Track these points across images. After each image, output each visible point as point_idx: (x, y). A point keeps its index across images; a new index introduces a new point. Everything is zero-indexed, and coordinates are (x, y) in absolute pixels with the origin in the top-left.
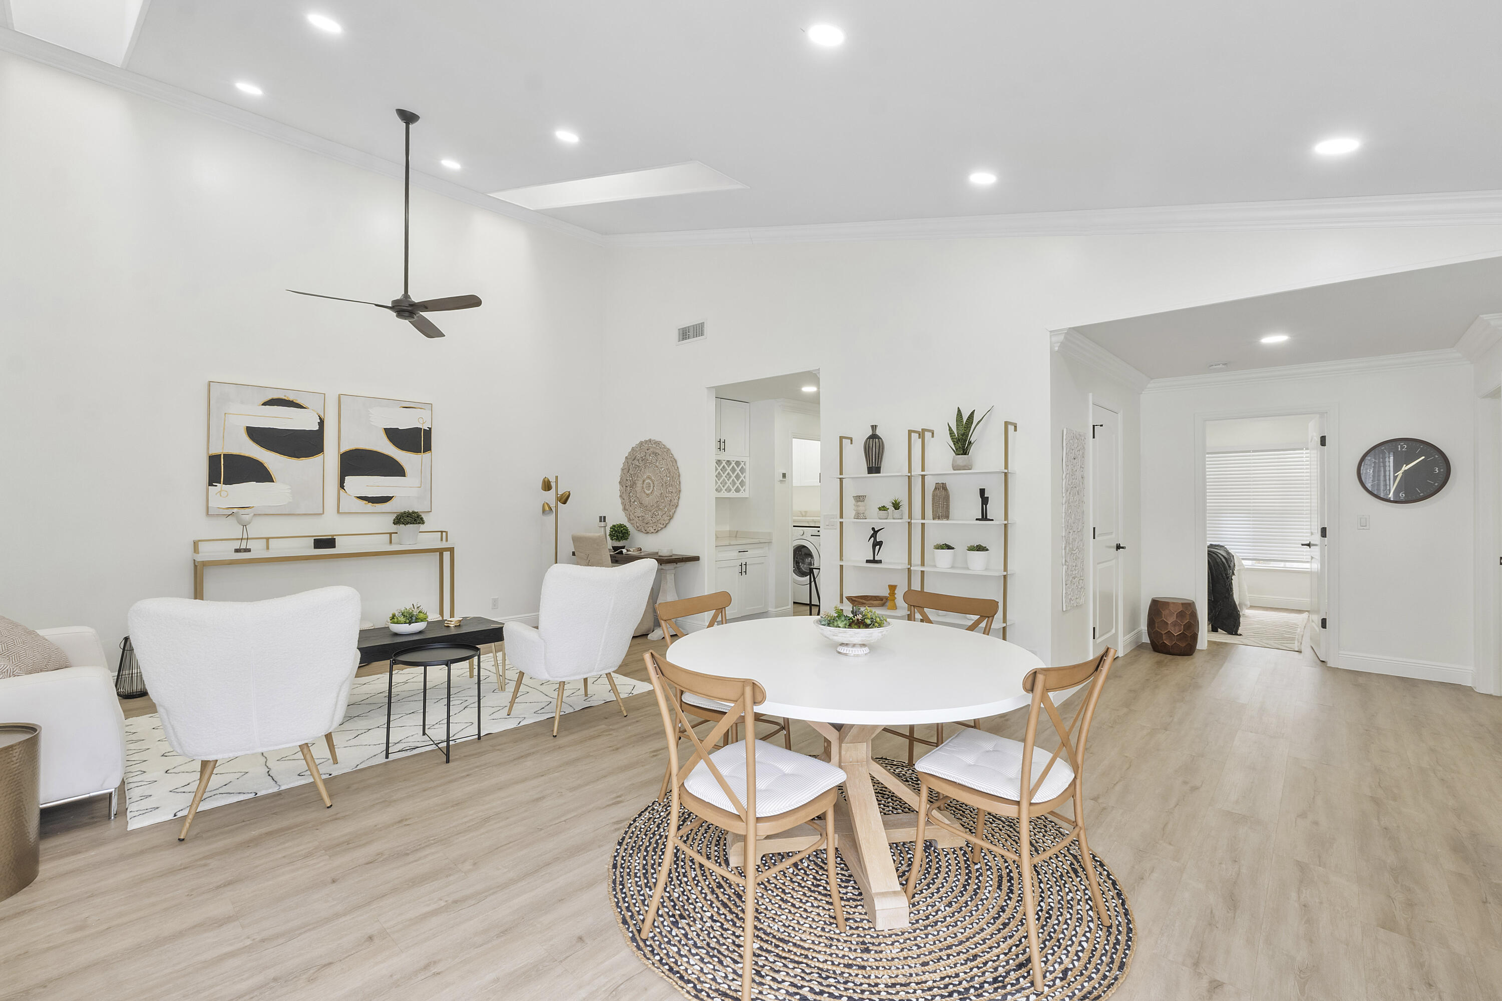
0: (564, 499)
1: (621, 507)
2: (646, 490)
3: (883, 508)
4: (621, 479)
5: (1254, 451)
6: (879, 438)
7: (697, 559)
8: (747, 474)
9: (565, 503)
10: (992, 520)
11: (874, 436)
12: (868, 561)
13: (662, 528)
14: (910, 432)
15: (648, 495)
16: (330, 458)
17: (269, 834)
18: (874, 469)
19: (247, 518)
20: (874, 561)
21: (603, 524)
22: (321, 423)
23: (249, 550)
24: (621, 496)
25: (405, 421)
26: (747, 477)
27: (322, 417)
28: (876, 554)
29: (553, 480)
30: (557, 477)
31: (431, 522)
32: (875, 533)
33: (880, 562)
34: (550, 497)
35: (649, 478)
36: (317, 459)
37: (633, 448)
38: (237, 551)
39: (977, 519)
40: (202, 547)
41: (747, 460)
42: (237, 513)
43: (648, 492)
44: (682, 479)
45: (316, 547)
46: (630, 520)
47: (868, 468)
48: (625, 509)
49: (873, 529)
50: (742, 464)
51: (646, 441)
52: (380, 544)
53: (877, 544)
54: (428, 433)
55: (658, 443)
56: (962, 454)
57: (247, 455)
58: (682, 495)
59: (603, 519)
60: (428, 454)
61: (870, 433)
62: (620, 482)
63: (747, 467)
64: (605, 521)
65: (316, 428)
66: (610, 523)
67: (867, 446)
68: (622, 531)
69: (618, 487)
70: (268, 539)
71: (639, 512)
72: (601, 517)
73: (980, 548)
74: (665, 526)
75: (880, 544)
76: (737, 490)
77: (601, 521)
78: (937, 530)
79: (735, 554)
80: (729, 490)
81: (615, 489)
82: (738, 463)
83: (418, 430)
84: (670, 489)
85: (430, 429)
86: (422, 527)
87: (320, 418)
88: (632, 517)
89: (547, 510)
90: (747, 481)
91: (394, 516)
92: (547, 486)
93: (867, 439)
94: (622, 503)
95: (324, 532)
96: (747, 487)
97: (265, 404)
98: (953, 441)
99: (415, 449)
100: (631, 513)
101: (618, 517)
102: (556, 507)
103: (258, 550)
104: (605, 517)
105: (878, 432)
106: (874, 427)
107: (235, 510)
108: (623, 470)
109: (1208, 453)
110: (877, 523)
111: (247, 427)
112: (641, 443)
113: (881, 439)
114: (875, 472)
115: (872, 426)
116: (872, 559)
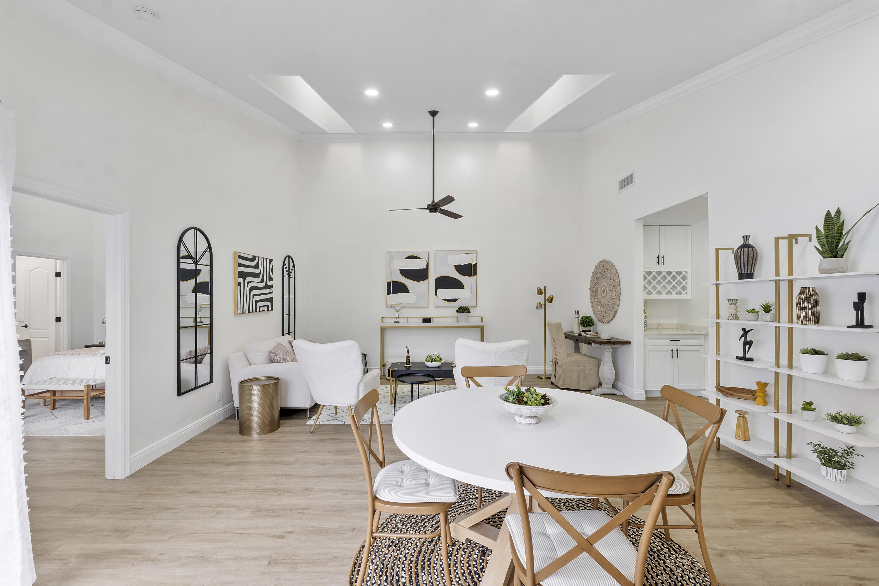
0: (550, 300)
1: (590, 305)
2: (602, 294)
3: (753, 311)
4: (590, 287)
6: (752, 247)
7: (629, 343)
8: (689, 280)
9: (550, 302)
11: (747, 246)
13: (611, 320)
14: (777, 239)
15: (603, 297)
16: (431, 281)
17: (331, 439)
18: (746, 275)
19: (398, 308)
20: (744, 359)
21: (577, 316)
22: (427, 265)
23: (399, 322)
24: (590, 298)
25: (464, 261)
26: (689, 283)
27: (428, 262)
28: (746, 352)
29: (543, 288)
30: (545, 287)
31: (473, 312)
32: (745, 332)
33: (751, 359)
34: (542, 299)
35: (604, 286)
36: (426, 281)
37: (596, 267)
38: (395, 322)
39: (852, 326)
40: (385, 320)
41: (689, 270)
42: (394, 306)
43: (604, 295)
44: (622, 286)
45: (423, 322)
46: (595, 314)
47: (738, 274)
48: (592, 307)
49: (744, 329)
50: (684, 273)
51: (602, 261)
52: (452, 322)
53: (748, 344)
54: (475, 266)
55: (608, 262)
56: (831, 257)
57: (400, 281)
59: (577, 313)
60: (475, 277)
61: (741, 242)
62: (590, 289)
63: (689, 276)
65: (425, 267)
66: (582, 314)
67: (738, 254)
68: (587, 321)
69: (589, 291)
70: (407, 318)
71: (599, 309)
72: (576, 311)
74: (613, 319)
75: (750, 343)
76: (679, 293)
77: (576, 314)
79: (667, 342)
80: (659, 293)
81: (587, 293)
82: (679, 273)
83: (470, 265)
84: (615, 293)
85: (476, 264)
86: (470, 315)
87: (427, 263)
88: (596, 311)
89: (540, 306)
90: (689, 286)
91: (457, 309)
92: (540, 292)
93: (739, 248)
94: (591, 303)
95: (427, 316)
96: (689, 290)
97: (406, 259)
98: (820, 245)
99: (469, 275)
100: (595, 309)
101: (587, 311)
102: (545, 304)
103: (403, 322)
104: (578, 312)
105: (750, 242)
106: (746, 238)
107: (393, 305)
108: (591, 280)
110: (748, 324)
111: (400, 269)
112: (600, 262)
113: (755, 248)
114: (744, 278)
115: (743, 237)
116: (742, 355)
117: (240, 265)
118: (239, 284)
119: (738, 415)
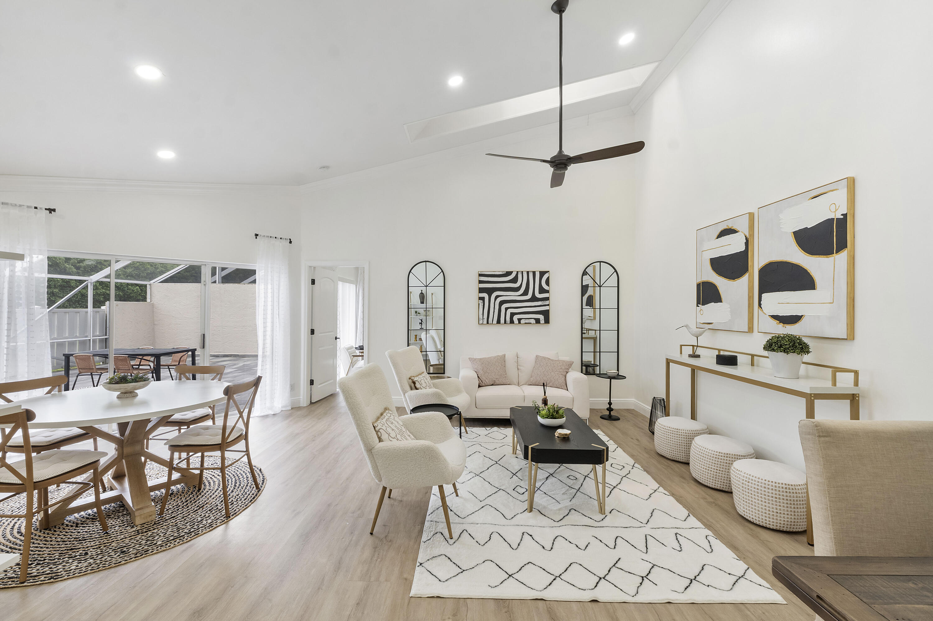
16: (754, 275)
22: (747, 243)
36: (746, 276)
45: (718, 363)
54: (843, 222)
57: (710, 281)
65: (744, 248)
83: (829, 223)
85: (846, 215)
87: (747, 239)
97: (717, 237)
111: (711, 258)
117: (481, 282)
118: (482, 299)
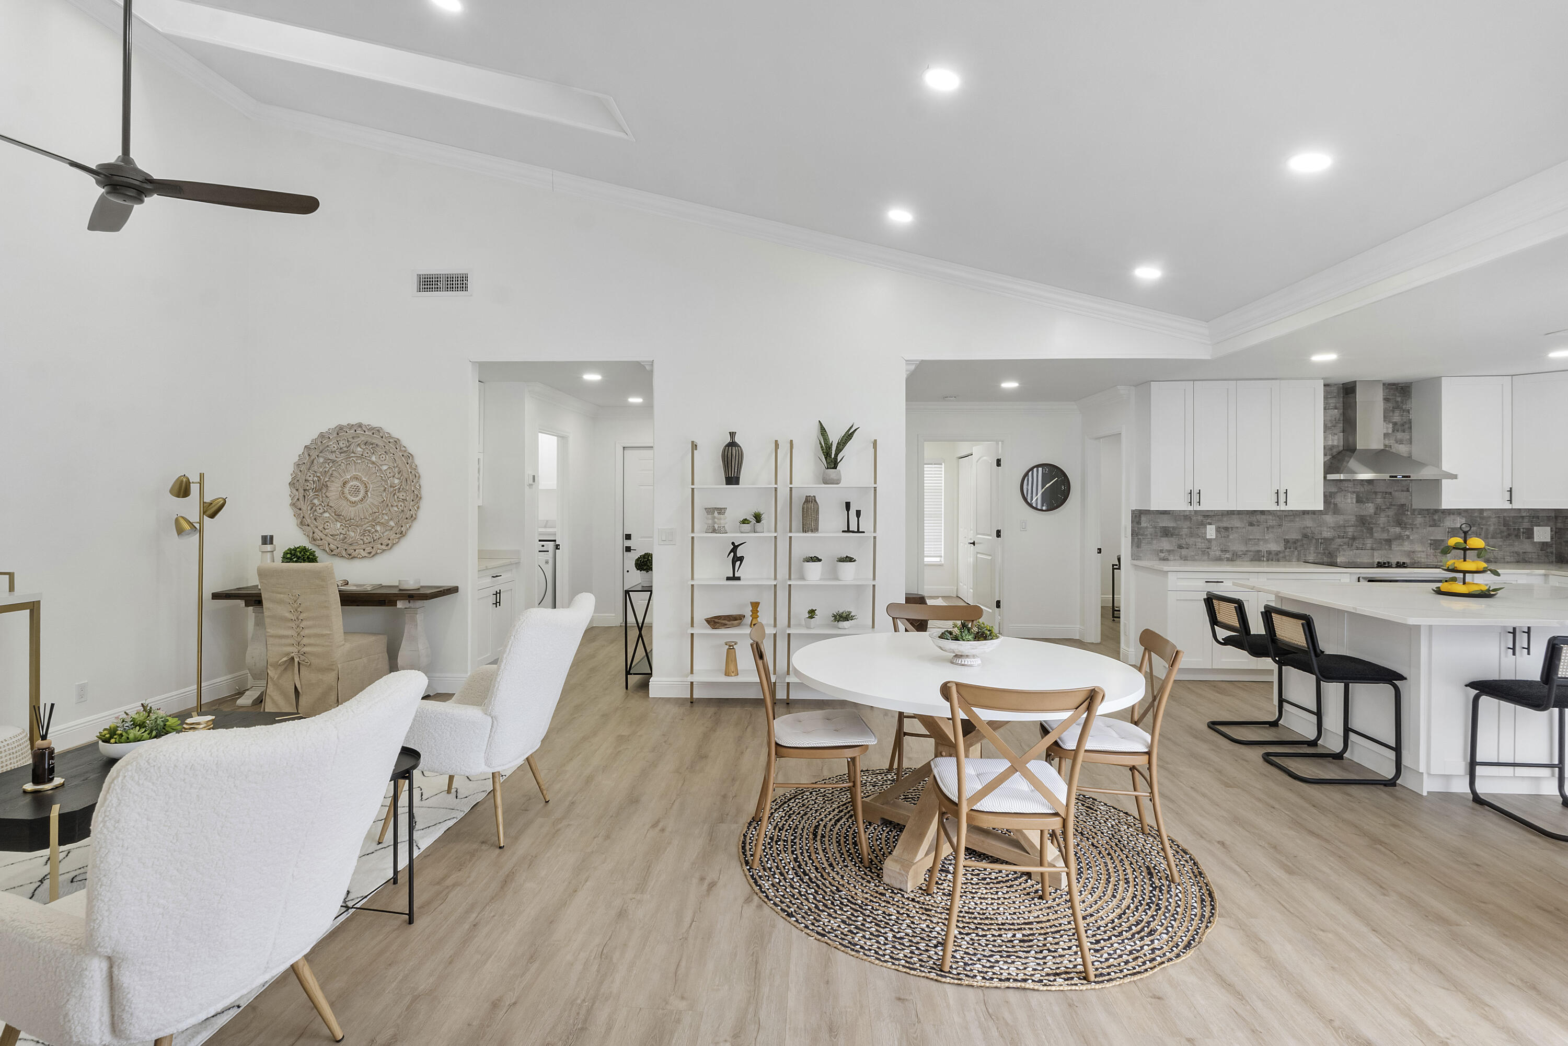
0: (213, 510)
1: (298, 521)
2: (349, 497)
3: (743, 521)
5: (935, 464)
6: (738, 446)
7: (454, 590)
9: (212, 516)
10: (864, 532)
11: (732, 444)
12: (728, 579)
13: (384, 550)
14: (777, 443)
15: (352, 502)
18: (732, 480)
20: (734, 578)
21: (270, 546)
28: (736, 571)
29: (193, 478)
30: (202, 476)
32: (735, 548)
33: (739, 579)
34: (190, 508)
35: (356, 478)
37: (322, 435)
39: (843, 531)
41: (482, 457)
43: (353, 499)
44: (424, 482)
46: (315, 540)
47: (726, 478)
48: (304, 524)
49: (733, 543)
51: (351, 426)
53: (737, 560)
55: (372, 429)
56: (831, 468)
58: (424, 504)
59: (267, 540)
61: (728, 440)
62: (292, 484)
64: (271, 543)
66: (283, 544)
67: (726, 453)
69: (288, 491)
71: (334, 527)
72: (267, 537)
73: (850, 559)
74: (391, 547)
75: (741, 559)
77: (266, 544)
78: (804, 543)
79: (489, 580)
84: (401, 495)
88: (318, 535)
89: (186, 528)
92: (186, 489)
93: (726, 446)
94: (302, 515)
100: (316, 530)
101: (295, 536)
102: (201, 522)
104: (272, 537)
105: (737, 440)
106: (732, 434)
108: (299, 465)
109: (926, 464)
110: (738, 537)
113: (740, 447)
114: (734, 483)
115: (730, 433)
116: (732, 575)
119: (727, 647)
